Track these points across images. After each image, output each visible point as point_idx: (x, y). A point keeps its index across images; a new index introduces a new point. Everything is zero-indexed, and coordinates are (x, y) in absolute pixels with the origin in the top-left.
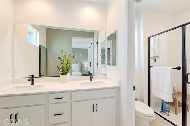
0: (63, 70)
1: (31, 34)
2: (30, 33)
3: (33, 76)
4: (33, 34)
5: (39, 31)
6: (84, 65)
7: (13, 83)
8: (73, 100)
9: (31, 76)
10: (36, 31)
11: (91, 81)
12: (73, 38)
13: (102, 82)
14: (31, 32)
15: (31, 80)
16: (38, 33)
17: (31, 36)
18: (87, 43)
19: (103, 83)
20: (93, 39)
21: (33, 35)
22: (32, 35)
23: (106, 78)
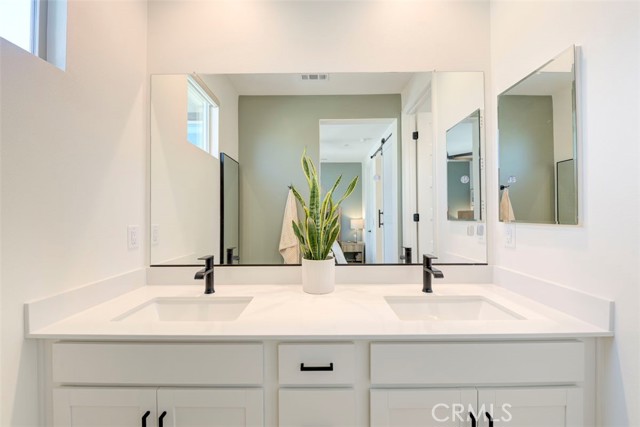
0: (312, 239)
1: (195, 120)
2: (193, 116)
3: (209, 261)
4: (202, 120)
5: (218, 104)
6: (349, 220)
7: (150, 282)
8: (376, 380)
9: (204, 262)
10: (211, 106)
11: (427, 289)
12: (323, 123)
13: (479, 299)
14: (195, 114)
15: (205, 278)
16: (216, 111)
17: (195, 125)
18: (365, 140)
19: (489, 301)
20: (395, 120)
21: (201, 122)
22: (197, 122)
23: (489, 280)
